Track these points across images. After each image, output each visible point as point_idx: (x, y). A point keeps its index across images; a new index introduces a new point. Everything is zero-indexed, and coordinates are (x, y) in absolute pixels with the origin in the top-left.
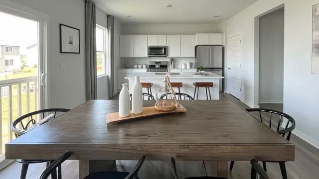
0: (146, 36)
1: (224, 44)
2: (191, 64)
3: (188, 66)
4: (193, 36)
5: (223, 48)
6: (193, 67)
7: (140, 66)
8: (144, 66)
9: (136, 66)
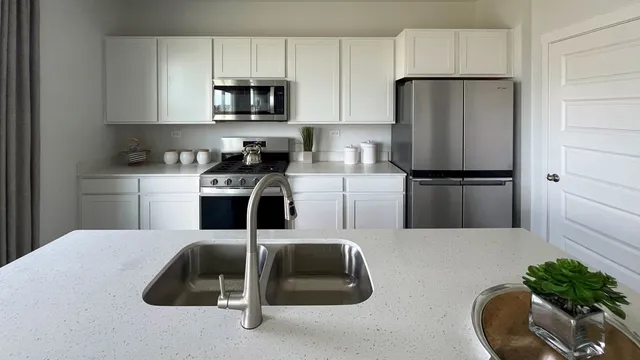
0: (207, 40)
1: (517, 73)
2: (378, 148)
3: (368, 159)
4: (388, 41)
5: (516, 89)
6: (385, 157)
7: (185, 157)
8: (202, 157)
9: (169, 157)
